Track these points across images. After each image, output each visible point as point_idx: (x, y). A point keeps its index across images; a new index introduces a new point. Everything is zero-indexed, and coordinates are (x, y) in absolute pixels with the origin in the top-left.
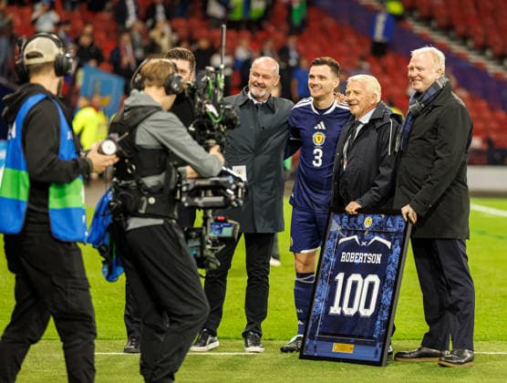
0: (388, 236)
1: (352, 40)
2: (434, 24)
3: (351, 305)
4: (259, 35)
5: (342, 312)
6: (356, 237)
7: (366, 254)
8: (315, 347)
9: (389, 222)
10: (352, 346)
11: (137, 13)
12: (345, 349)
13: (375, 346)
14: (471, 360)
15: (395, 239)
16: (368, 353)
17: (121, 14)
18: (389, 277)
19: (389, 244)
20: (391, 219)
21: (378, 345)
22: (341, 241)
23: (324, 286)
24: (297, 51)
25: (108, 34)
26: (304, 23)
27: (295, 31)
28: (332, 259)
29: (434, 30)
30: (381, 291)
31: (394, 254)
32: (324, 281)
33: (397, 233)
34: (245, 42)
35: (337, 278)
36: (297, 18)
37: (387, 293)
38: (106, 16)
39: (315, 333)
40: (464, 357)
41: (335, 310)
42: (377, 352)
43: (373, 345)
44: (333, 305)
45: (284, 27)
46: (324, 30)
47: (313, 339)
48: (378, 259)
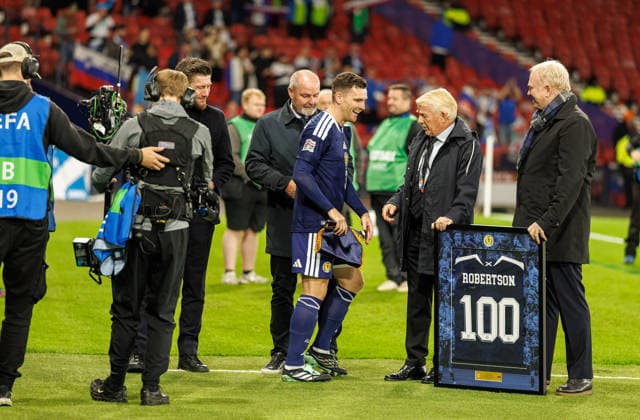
0: (517, 256)
1: (416, 50)
2: (501, 34)
3: (487, 330)
4: (320, 43)
5: (477, 337)
6: (476, 256)
7: (494, 276)
8: (452, 375)
9: (516, 241)
10: (500, 374)
11: (196, 18)
12: (492, 377)
13: (529, 374)
14: (589, 388)
15: (528, 261)
16: (523, 382)
17: (179, 18)
18: (529, 300)
19: (521, 265)
20: (518, 238)
21: (533, 373)
22: (458, 260)
23: (447, 309)
24: (361, 59)
25: (164, 40)
26: (367, 31)
27: (358, 39)
28: (452, 280)
29: (501, 40)
30: (522, 316)
31: (531, 277)
32: (446, 304)
33: (530, 253)
34: (306, 50)
35: (462, 300)
36: (358, 26)
37: (531, 318)
38: (162, 21)
39: (448, 360)
40: (583, 385)
41: (468, 335)
42: (533, 381)
43: (527, 373)
44: (464, 330)
45: (345, 35)
46: (387, 40)
47: (448, 366)
48: (511, 281)
